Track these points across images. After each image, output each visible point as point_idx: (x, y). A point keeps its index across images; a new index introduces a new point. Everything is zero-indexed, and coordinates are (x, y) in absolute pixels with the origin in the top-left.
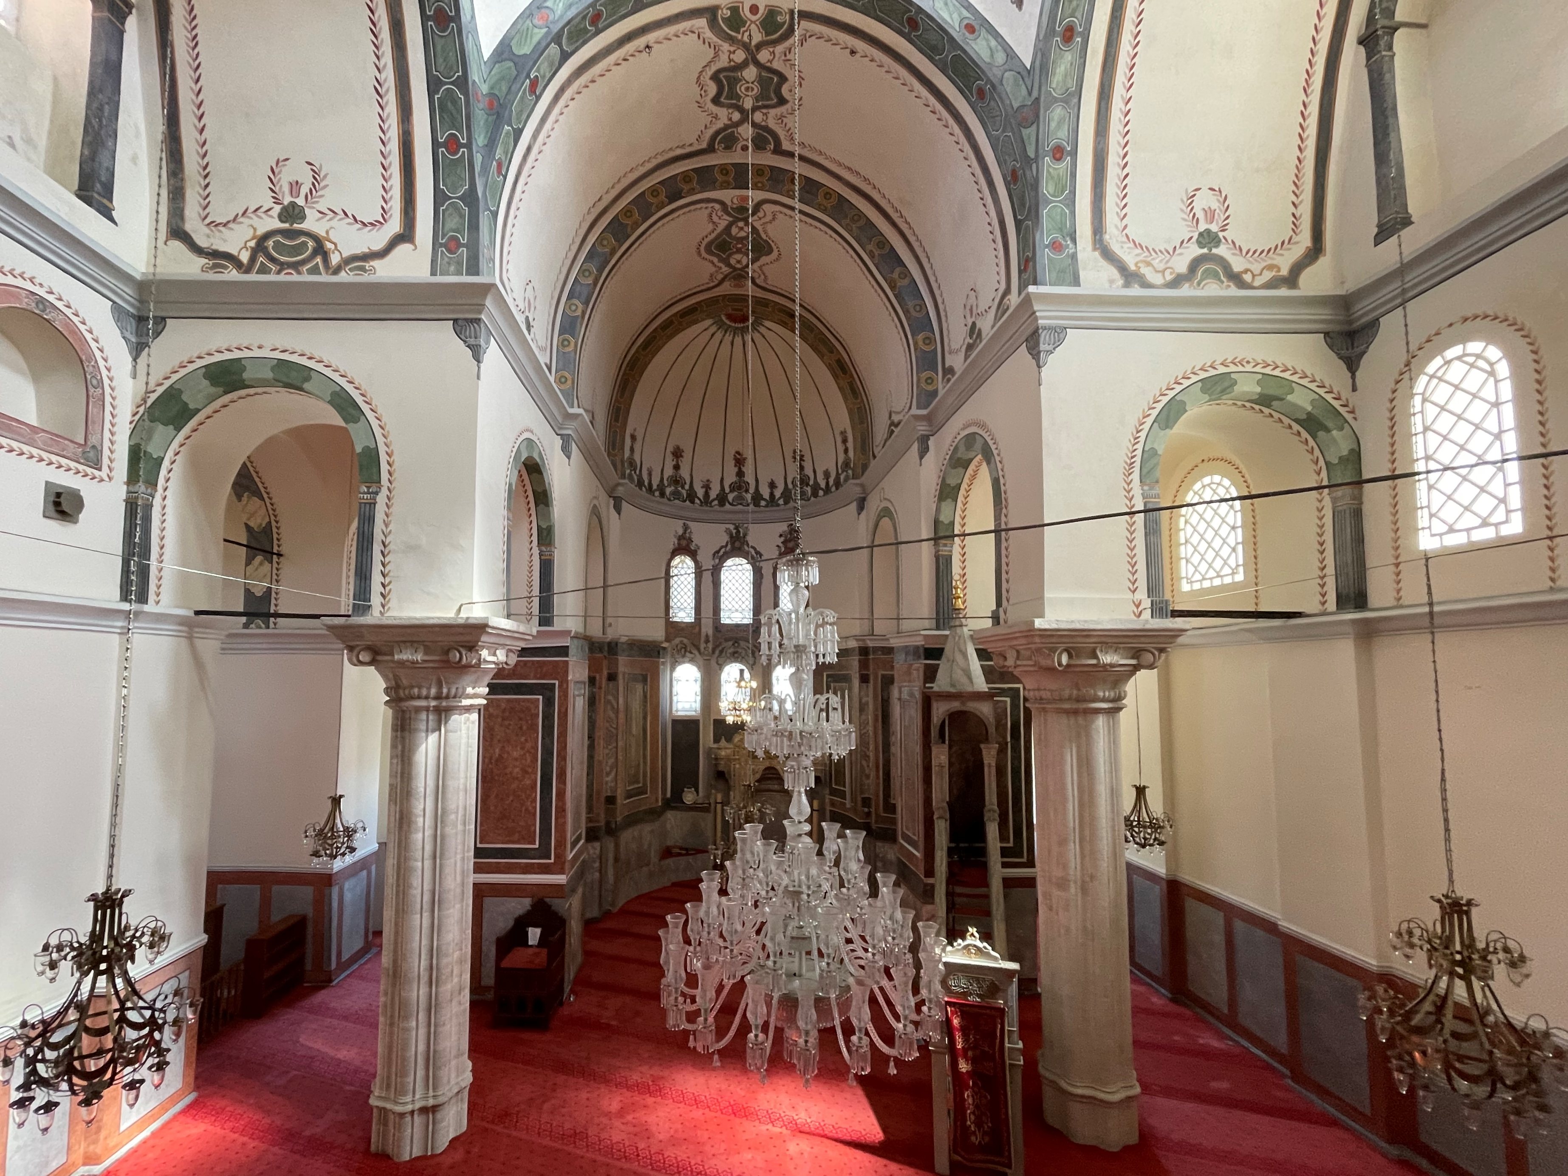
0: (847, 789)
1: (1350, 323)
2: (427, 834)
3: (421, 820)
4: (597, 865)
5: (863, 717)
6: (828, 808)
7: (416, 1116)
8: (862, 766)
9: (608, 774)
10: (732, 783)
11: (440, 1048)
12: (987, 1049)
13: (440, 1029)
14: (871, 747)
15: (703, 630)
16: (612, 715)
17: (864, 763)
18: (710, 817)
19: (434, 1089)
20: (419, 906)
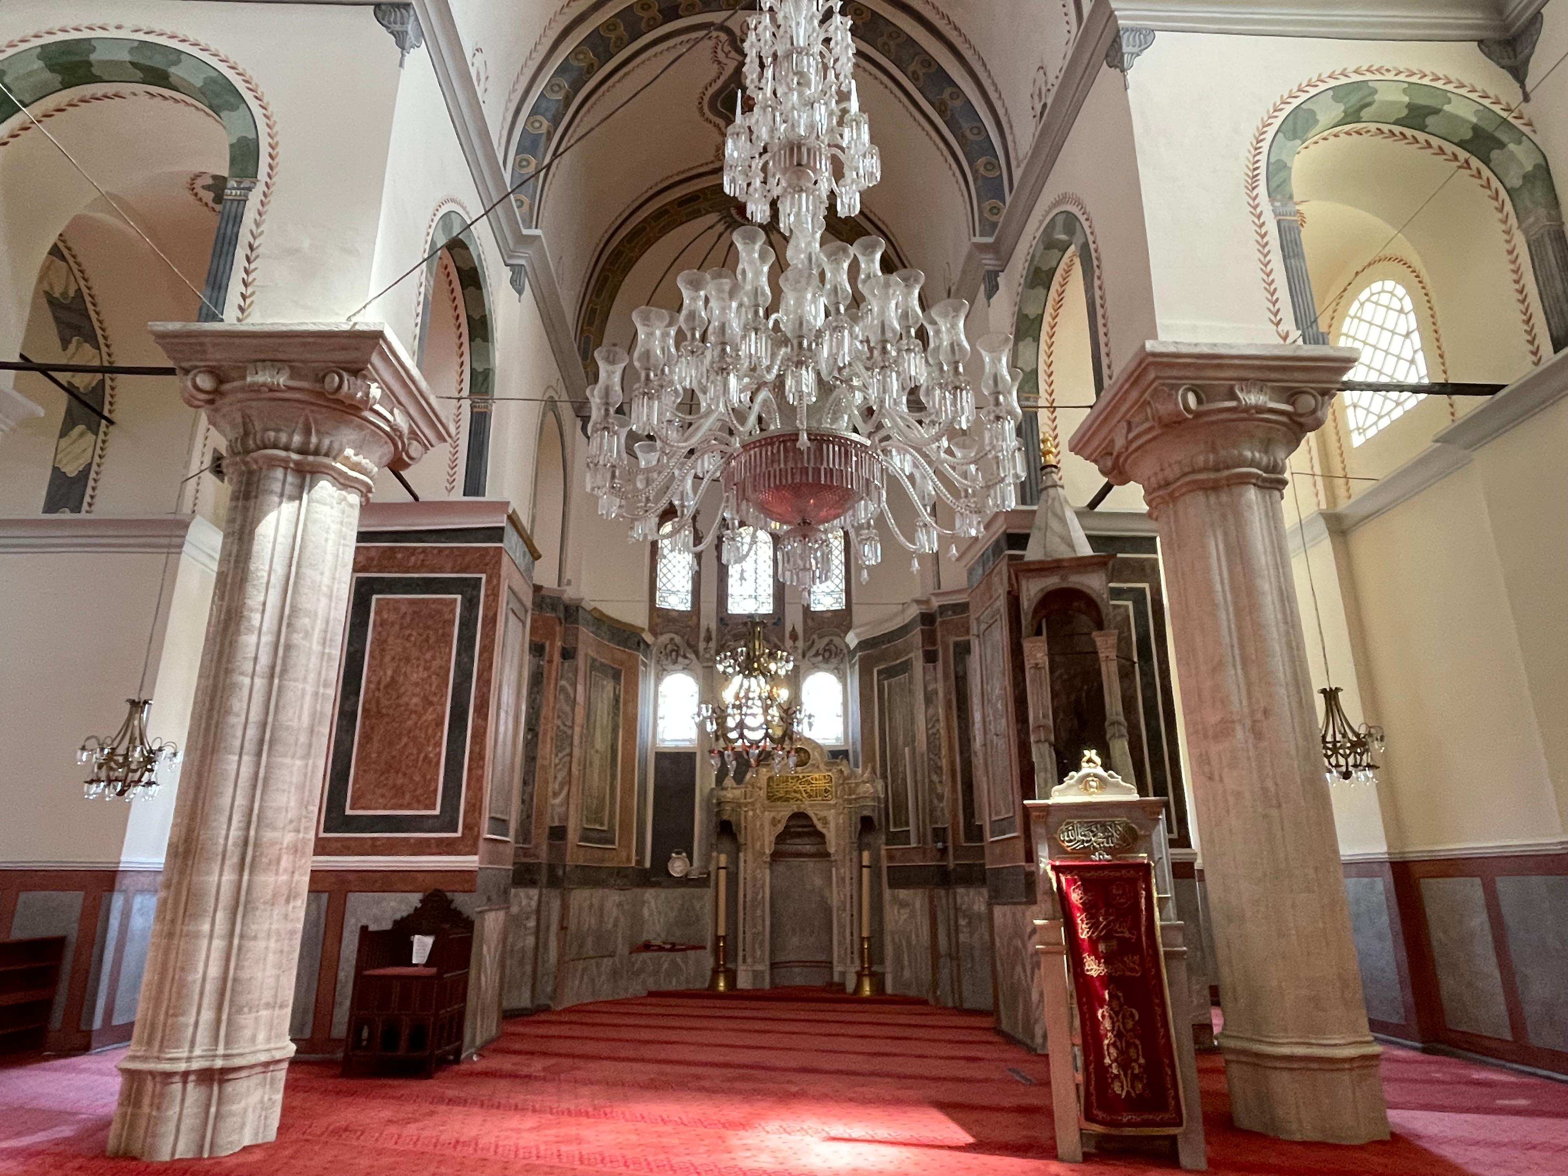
0: (912, 828)
1: (1507, 28)
2: (264, 639)
3: (256, 618)
4: (532, 923)
5: (931, 711)
6: (885, 864)
7: (190, 1086)
8: (931, 781)
9: (555, 795)
10: (742, 840)
11: (244, 975)
12: (1127, 935)
13: (250, 944)
14: (944, 751)
15: (704, 623)
16: (567, 709)
17: (935, 778)
18: (709, 893)
19: (227, 1044)
20: (237, 743)
